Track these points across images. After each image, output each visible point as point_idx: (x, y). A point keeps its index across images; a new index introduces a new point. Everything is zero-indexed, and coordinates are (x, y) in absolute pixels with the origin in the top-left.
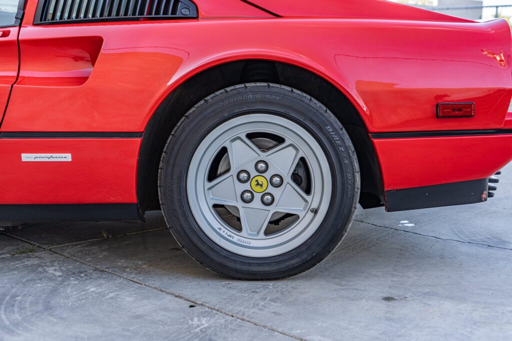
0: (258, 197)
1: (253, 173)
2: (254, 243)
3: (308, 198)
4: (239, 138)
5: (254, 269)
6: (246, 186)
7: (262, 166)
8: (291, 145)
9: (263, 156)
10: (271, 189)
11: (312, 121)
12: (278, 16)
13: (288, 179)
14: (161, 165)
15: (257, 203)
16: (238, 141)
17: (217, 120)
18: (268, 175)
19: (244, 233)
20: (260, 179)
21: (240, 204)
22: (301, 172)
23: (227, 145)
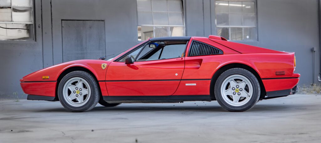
0: (237, 93)
1: (236, 88)
2: (236, 104)
3: (248, 93)
4: (232, 80)
5: (236, 109)
6: (234, 91)
7: (238, 86)
8: (244, 82)
9: (238, 84)
10: (240, 92)
11: (248, 76)
12: (241, 53)
13: (243, 89)
14: (215, 86)
15: (237, 94)
16: (232, 81)
17: (227, 76)
18: (239, 88)
19: (234, 101)
20: (237, 89)
21: (233, 95)
22: (247, 88)
23: (230, 82)
